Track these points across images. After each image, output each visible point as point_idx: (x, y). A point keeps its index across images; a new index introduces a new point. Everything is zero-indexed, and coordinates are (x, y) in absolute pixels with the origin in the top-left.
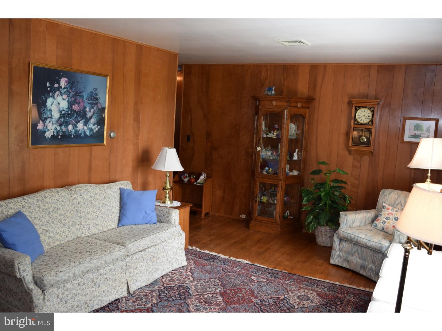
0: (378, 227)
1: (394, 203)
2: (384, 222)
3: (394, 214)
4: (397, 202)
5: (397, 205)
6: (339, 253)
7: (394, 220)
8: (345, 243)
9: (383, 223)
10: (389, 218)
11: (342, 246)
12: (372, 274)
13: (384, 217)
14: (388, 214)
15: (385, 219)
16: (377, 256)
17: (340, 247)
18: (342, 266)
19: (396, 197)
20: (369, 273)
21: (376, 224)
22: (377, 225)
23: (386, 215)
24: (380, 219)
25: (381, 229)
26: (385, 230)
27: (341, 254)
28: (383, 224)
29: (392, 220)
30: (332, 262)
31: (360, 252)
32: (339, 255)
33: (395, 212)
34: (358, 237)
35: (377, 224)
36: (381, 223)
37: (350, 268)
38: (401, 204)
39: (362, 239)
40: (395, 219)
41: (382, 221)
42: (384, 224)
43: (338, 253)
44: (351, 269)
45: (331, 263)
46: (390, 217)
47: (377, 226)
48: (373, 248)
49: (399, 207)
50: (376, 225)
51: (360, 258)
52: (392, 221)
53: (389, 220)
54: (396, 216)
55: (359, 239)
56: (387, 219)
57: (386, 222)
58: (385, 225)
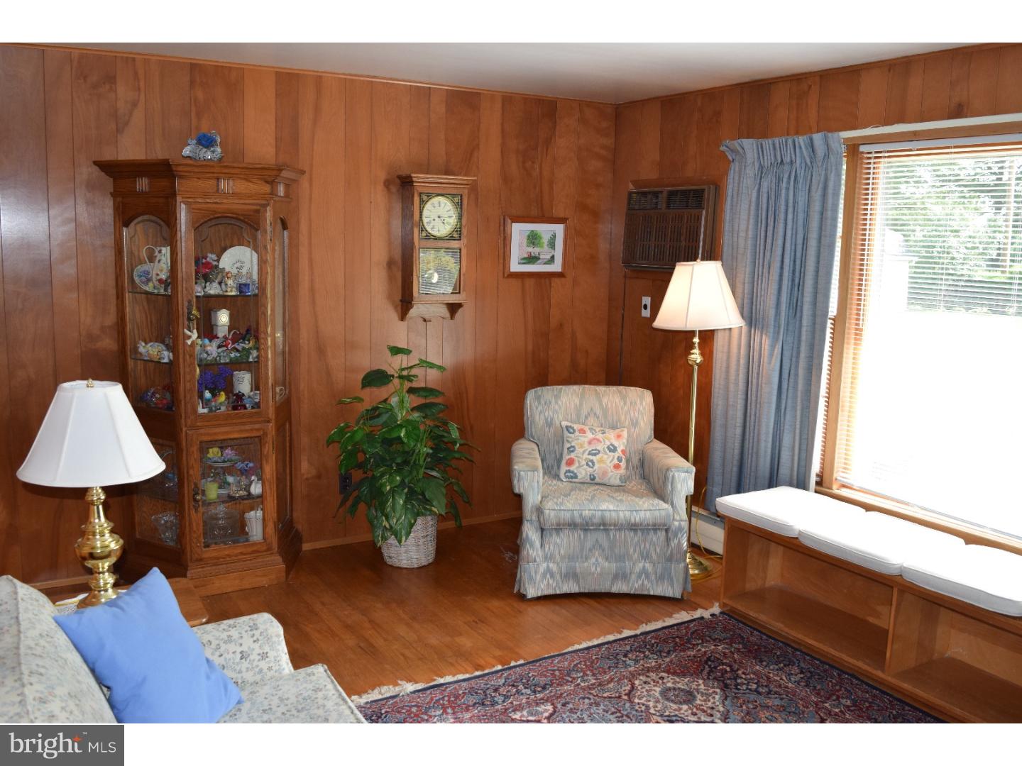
0: (580, 477)
1: (578, 416)
2: (590, 463)
3: (602, 440)
4: (584, 412)
5: (586, 417)
6: (548, 566)
7: (608, 452)
8: (558, 534)
9: (587, 465)
10: (596, 450)
11: (552, 548)
12: (646, 582)
13: (584, 452)
14: (590, 443)
15: (589, 454)
16: (654, 539)
17: (547, 549)
18: (558, 592)
19: (577, 401)
20: (640, 582)
21: (572, 472)
22: (575, 474)
23: (586, 445)
24: (576, 458)
25: (589, 480)
26: (597, 480)
27: (551, 565)
28: (590, 467)
29: (606, 454)
30: (531, 592)
31: (605, 544)
32: (548, 570)
33: (601, 435)
34: (602, 510)
35: (576, 472)
36: (585, 467)
37: (582, 590)
38: (595, 414)
39: (614, 514)
40: (610, 450)
41: (584, 463)
42: (592, 468)
43: (545, 565)
44: (586, 591)
45: (529, 596)
46: (598, 448)
47: (576, 477)
48: (648, 525)
49: (592, 421)
50: (572, 474)
51: (607, 559)
52: (605, 456)
53: (598, 457)
54: (608, 443)
55: (607, 514)
56: (595, 455)
57: (595, 461)
58: (595, 468)
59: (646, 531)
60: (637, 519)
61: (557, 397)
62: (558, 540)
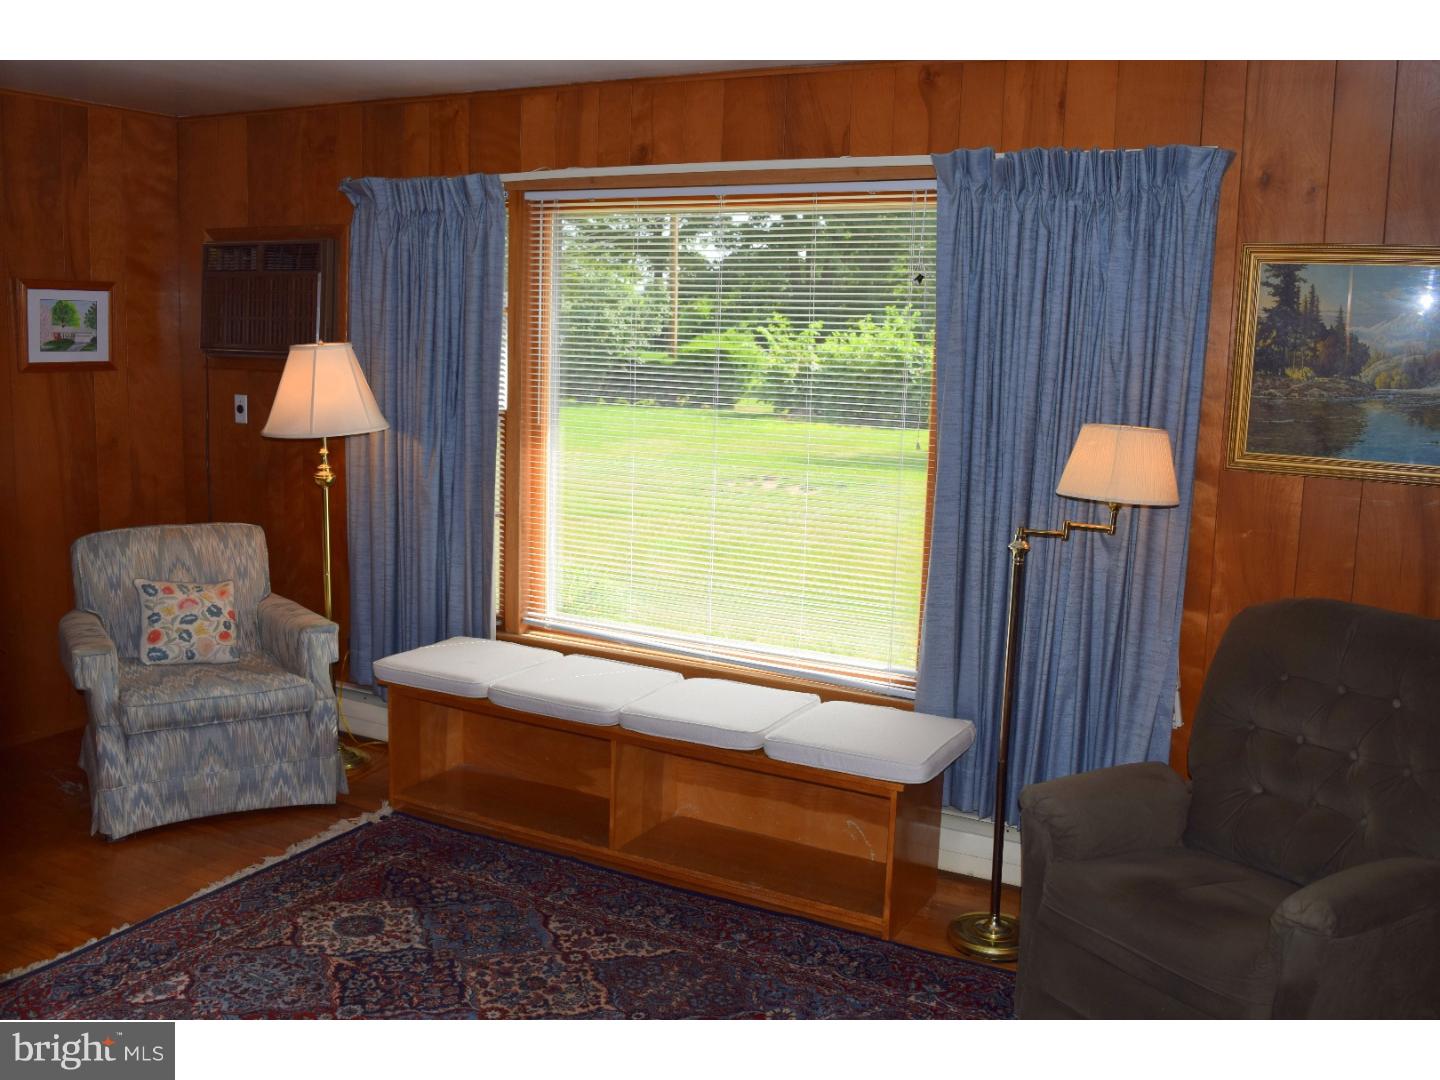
0: (171, 655)
1: (159, 570)
2: (184, 635)
3: (198, 600)
4: (167, 563)
5: (171, 571)
6: (141, 789)
7: (208, 616)
8: (151, 741)
9: (181, 638)
10: (191, 615)
11: (143, 761)
12: (285, 789)
13: (174, 620)
14: (181, 606)
15: (182, 622)
16: (292, 728)
17: (136, 764)
18: (159, 824)
19: (154, 548)
20: (277, 791)
21: (160, 650)
22: (164, 652)
23: (176, 611)
24: (163, 631)
25: (185, 660)
26: (198, 659)
27: (145, 786)
28: (185, 640)
29: (208, 620)
30: (119, 830)
31: (223, 746)
32: (141, 794)
33: (197, 594)
34: (213, 698)
35: (164, 649)
36: (178, 640)
37: (195, 815)
38: (183, 565)
39: (232, 702)
40: (212, 613)
41: (176, 635)
42: (189, 641)
43: (135, 788)
44: (201, 815)
45: (116, 836)
46: (194, 612)
47: (165, 656)
49: (181, 576)
50: (159, 654)
51: (226, 766)
52: (207, 623)
53: (196, 624)
54: (208, 604)
56: (191, 622)
57: (191, 631)
58: (192, 641)
59: (279, 720)
60: (267, 705)
61: (124, 545)
62: (152, 749)
